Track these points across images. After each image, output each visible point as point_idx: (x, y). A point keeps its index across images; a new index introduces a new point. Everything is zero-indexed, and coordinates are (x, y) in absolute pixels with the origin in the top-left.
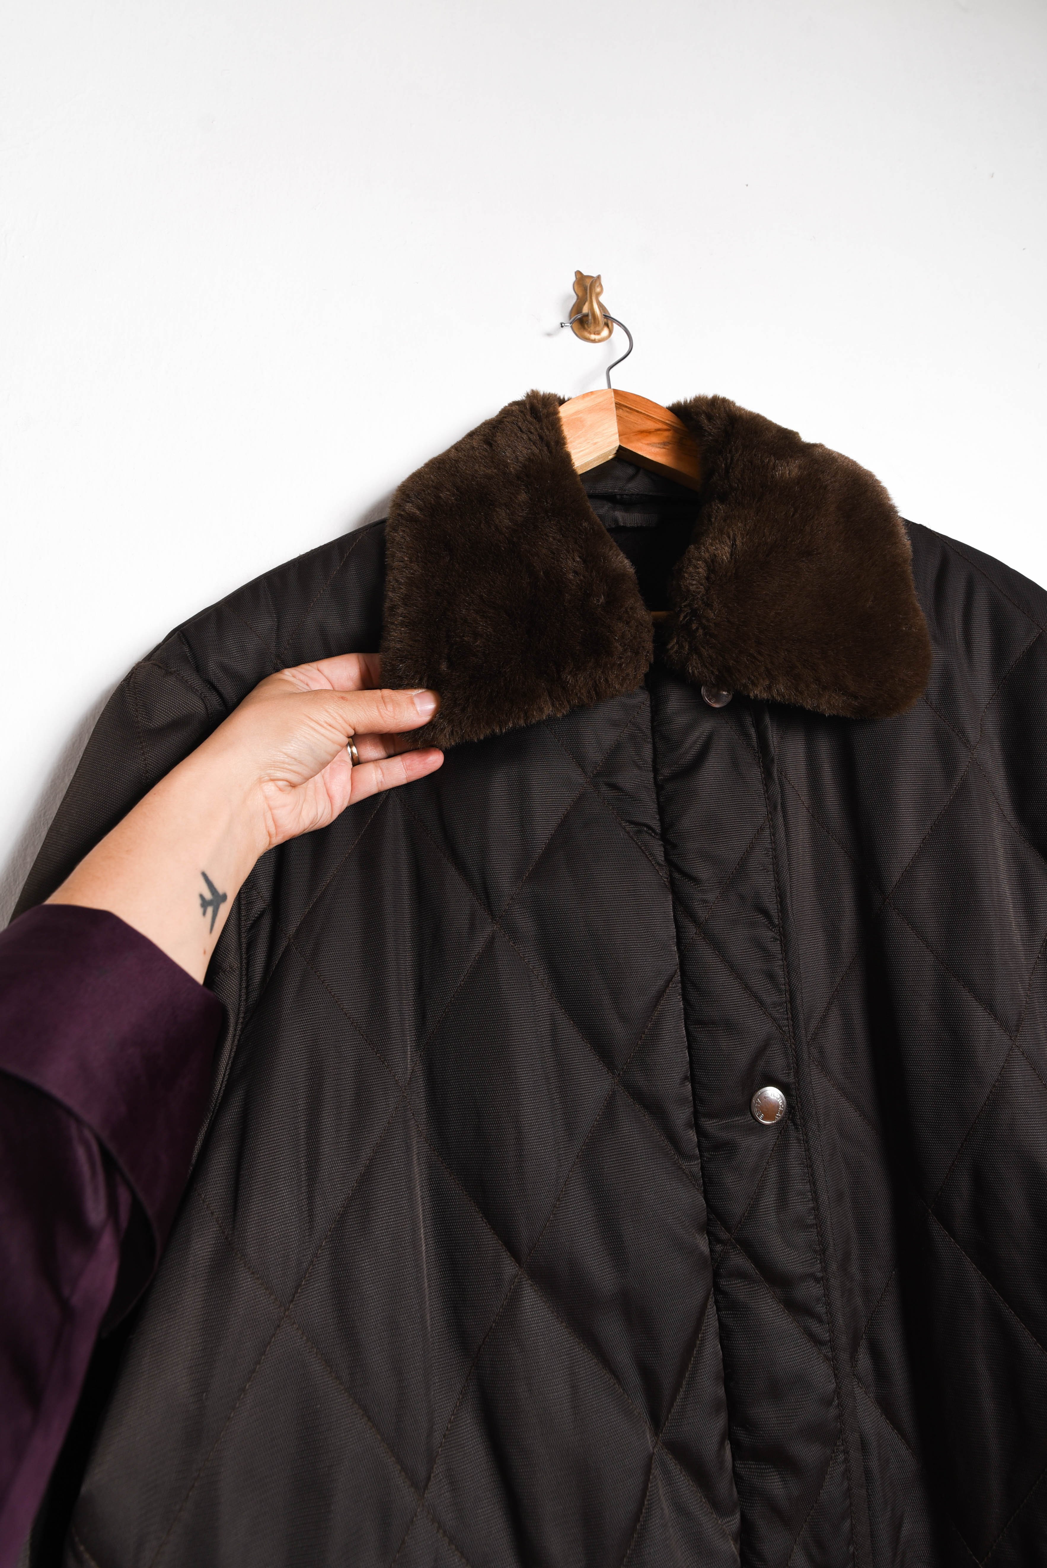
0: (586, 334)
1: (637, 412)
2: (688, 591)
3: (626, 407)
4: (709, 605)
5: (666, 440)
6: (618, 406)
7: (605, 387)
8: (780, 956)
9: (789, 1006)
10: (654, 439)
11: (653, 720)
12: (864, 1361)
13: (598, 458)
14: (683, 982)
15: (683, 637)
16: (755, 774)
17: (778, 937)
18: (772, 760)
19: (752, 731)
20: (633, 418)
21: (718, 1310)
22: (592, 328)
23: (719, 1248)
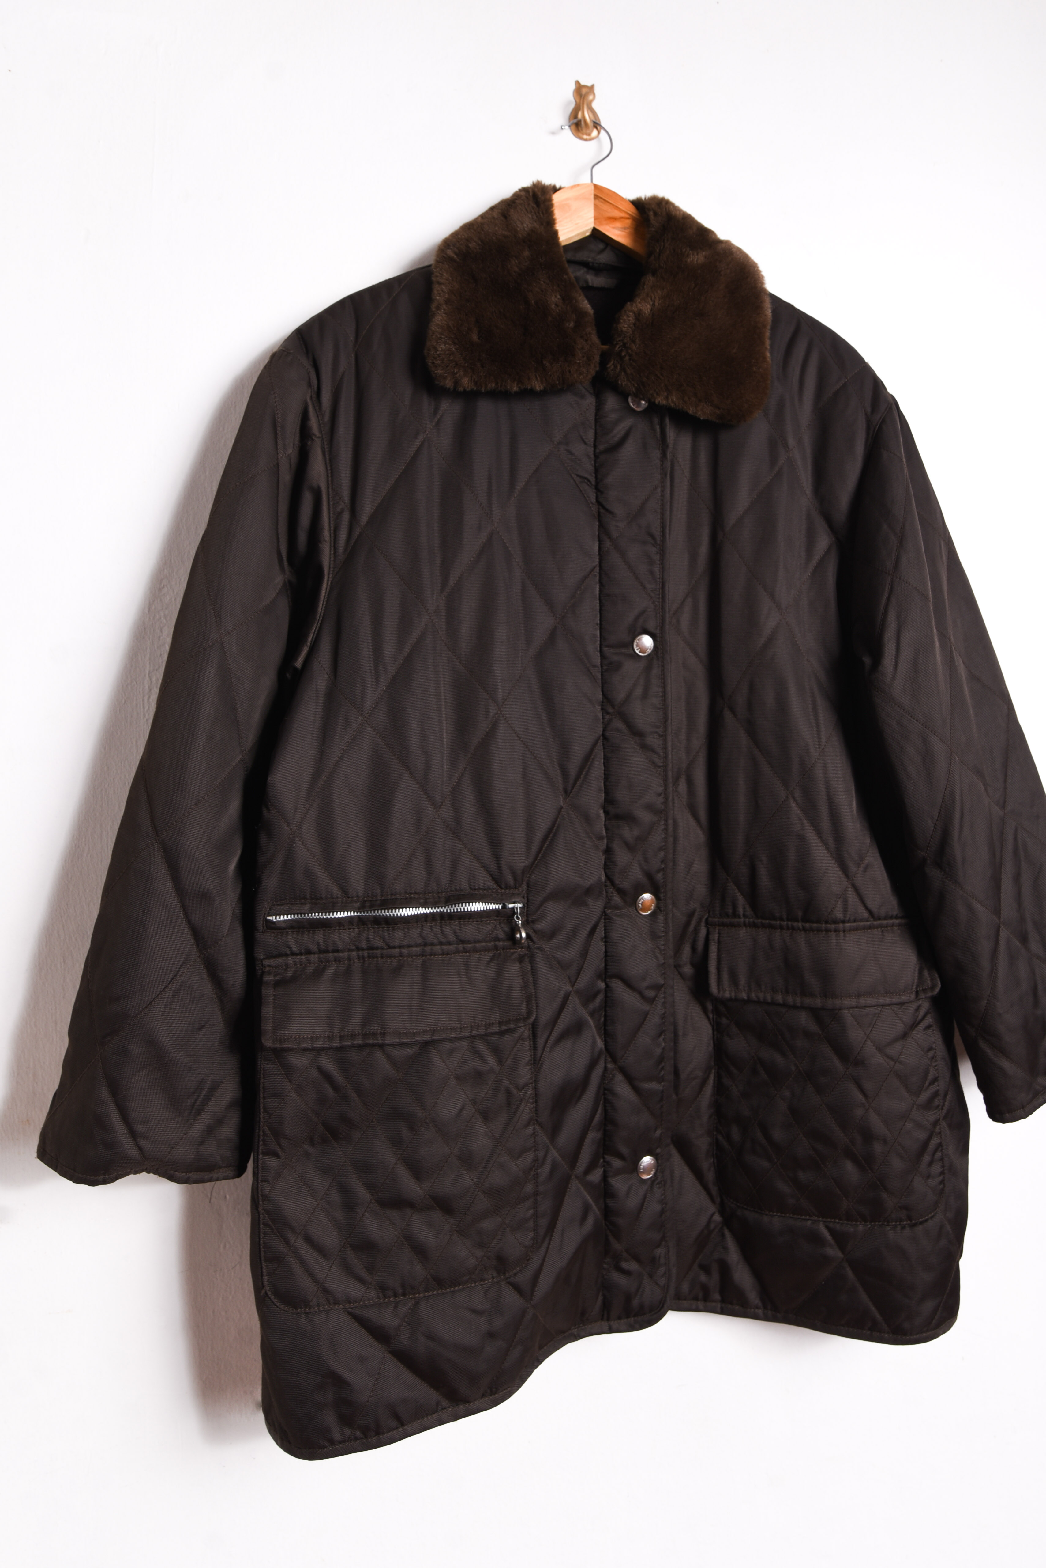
0: (580, 135)
1: (609, 202)
2: (622, 331)
3: (601, 198)
4: (634, 342)
5: (627, 226)
6: (596, 197)
7: (589, 181)
8: (658, 562)
9: (661, 591)
10: (618, 224)
11: (596, 415)
12: (683, 787)
13: (578, 235)
14: (600, 574)
15: (617, 360)
16: (656, 454)
17: (659, 551)
18: (668, 446)
19: (658, 428)
20: (605, 207)
21: (604, 748)
22: (584, 130)
23: (607, 717)
